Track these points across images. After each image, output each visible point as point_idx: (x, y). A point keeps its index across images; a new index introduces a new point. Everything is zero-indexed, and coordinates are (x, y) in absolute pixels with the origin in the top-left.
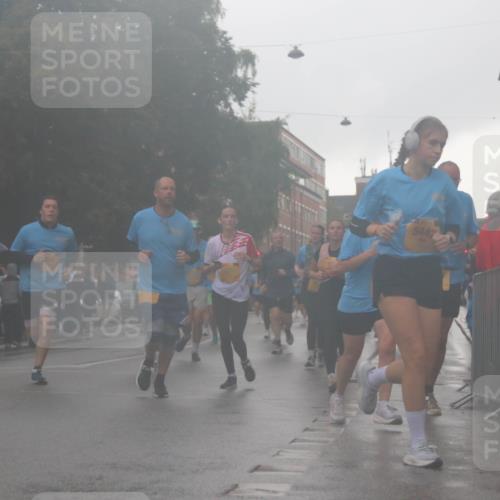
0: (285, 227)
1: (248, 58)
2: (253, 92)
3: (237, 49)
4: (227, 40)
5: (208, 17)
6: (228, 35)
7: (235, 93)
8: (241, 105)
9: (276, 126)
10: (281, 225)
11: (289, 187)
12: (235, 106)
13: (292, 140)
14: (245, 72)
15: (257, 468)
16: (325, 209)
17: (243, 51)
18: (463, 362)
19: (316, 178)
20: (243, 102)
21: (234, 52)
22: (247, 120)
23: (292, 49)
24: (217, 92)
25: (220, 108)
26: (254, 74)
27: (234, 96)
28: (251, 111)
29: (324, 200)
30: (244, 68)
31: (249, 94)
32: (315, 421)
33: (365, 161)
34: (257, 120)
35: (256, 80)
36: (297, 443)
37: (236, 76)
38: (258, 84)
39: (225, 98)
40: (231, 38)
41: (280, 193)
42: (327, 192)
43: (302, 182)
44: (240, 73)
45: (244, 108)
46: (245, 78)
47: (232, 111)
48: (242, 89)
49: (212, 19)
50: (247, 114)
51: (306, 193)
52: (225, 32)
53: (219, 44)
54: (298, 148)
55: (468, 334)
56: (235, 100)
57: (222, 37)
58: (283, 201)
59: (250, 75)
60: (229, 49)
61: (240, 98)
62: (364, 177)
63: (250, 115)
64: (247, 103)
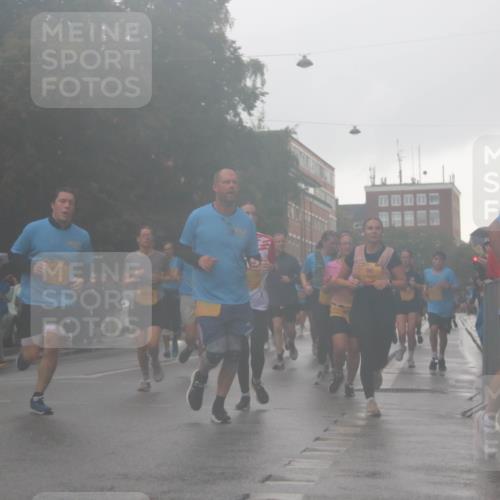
0: (294, 236)
1: (257, 67)
2: (262, 101)
3: (245, 59)
4: (236, 50)
5: (217, 27)
6: (237, 45)
7: (244, 102)
8: (250, 114)
9: (286, 135)
10: (290, 234)
11: (298, 196)
12: (244, 115)
13: (301, 150)
14: (254, 81)
15: (269, 478)
16: (335, 219)
17: (252, 60)
18: (474, 370)
19: (325, 187)
20: (252, 112)
21: (242, 61)
22: (257, 130)
23: (301, 58)
24: (226, 102)
25: (228, 117)
26: (263, 83)
27: (243, 106)
28: (260, 120)
29: (334, 208)
30: (253, 77)
31: (258, 103)
32: (325, 431)
33: (374, 169)
34: (266, 130)
35: (265, 89)
36: (308, 453)
37: (245, 85)
38: (267, 93)
39: (234, 108)
40: (239, 48)
41: (290, 203)
42: (337, 201)
43: (311, 191)
44: (249, 83)
45: (252, 118)
46: (255, 87)
47: (241, 121)
48: (251, 99)
49: (221, 29)
50: (256, 123)
51: (316, 202)
52: (234, 42)
53: (228, 54)
54: (308, 158)
55: (479, 342)
56: (244, 110)
57: (231, 46)
58: (293, 211)
59: (259, 84)
60: (238, 59)
61: (250, 108)
62: (374, 185)
63: (259, 124)
64: (256, 112)
